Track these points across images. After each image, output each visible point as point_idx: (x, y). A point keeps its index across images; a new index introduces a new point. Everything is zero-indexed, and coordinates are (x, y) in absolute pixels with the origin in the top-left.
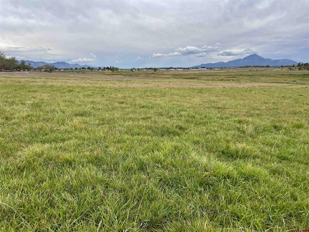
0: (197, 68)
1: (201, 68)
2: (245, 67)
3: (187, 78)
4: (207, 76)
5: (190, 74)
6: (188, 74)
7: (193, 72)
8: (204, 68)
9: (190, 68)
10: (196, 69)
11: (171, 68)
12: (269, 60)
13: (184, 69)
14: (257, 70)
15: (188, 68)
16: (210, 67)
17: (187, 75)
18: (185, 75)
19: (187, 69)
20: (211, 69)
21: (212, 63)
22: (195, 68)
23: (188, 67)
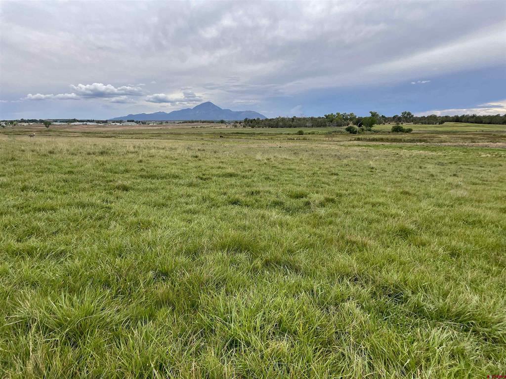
0: (120, 122)
1: (128, 121)
2: (190, 122)
3: (102, 137)
4: (131, 134)
5: (108, 131)
6: (104, 131)
7: (112, 129)
8: (133, 121)
9: (110, 121)
10: (118, 124)
11: (74, 121)
13: (98, 122)
14: (201, 127)
15: (106, 122)
16: (142, 121)
17: (103, 133)
18: (100, 133)
19: (103, 122)
20: (144, 123)
22: (117, 122)
23: (105, 120)
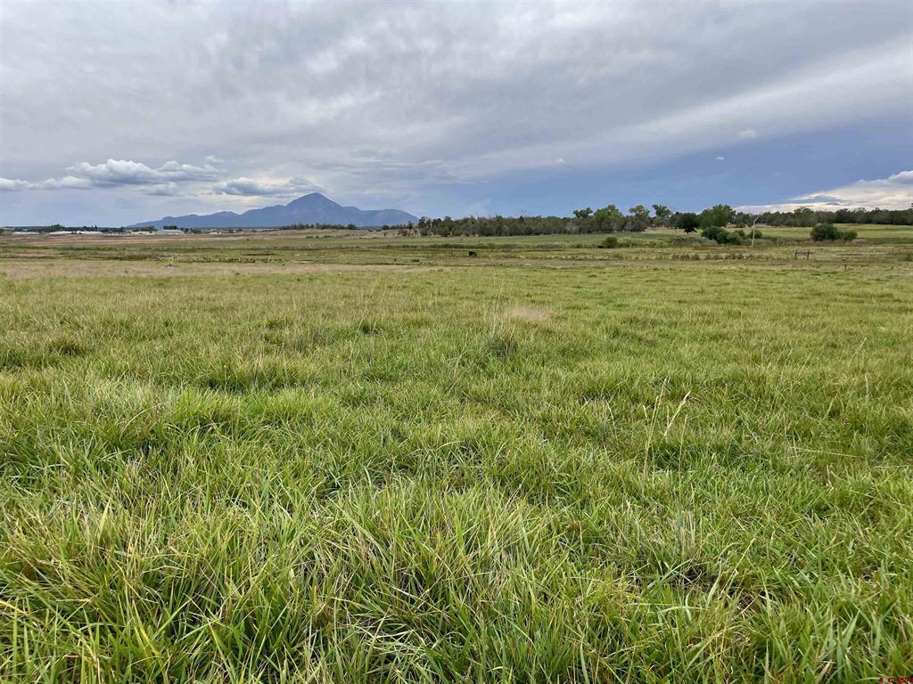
0: (151, 229)
1: (165, 228)
2: (295, 228)
3: (116, 258)
4: (186, 251)
5: (128, 246)
6: (118, 245)
7: (136, 241)
8: (175, 228)
9: (128, 228)
10: (148, 233)
11: (57, 228)
12: (352, 211)
13: (105, 230)
14: (326, 237)
15: (121, 230)
16: (194, 227)
17: (116, 250)
18: (110, 249)
19: (115, 230)
20: (196, 231)
21: (200, 214)
22: (143, 230)
23: (119, 227)
